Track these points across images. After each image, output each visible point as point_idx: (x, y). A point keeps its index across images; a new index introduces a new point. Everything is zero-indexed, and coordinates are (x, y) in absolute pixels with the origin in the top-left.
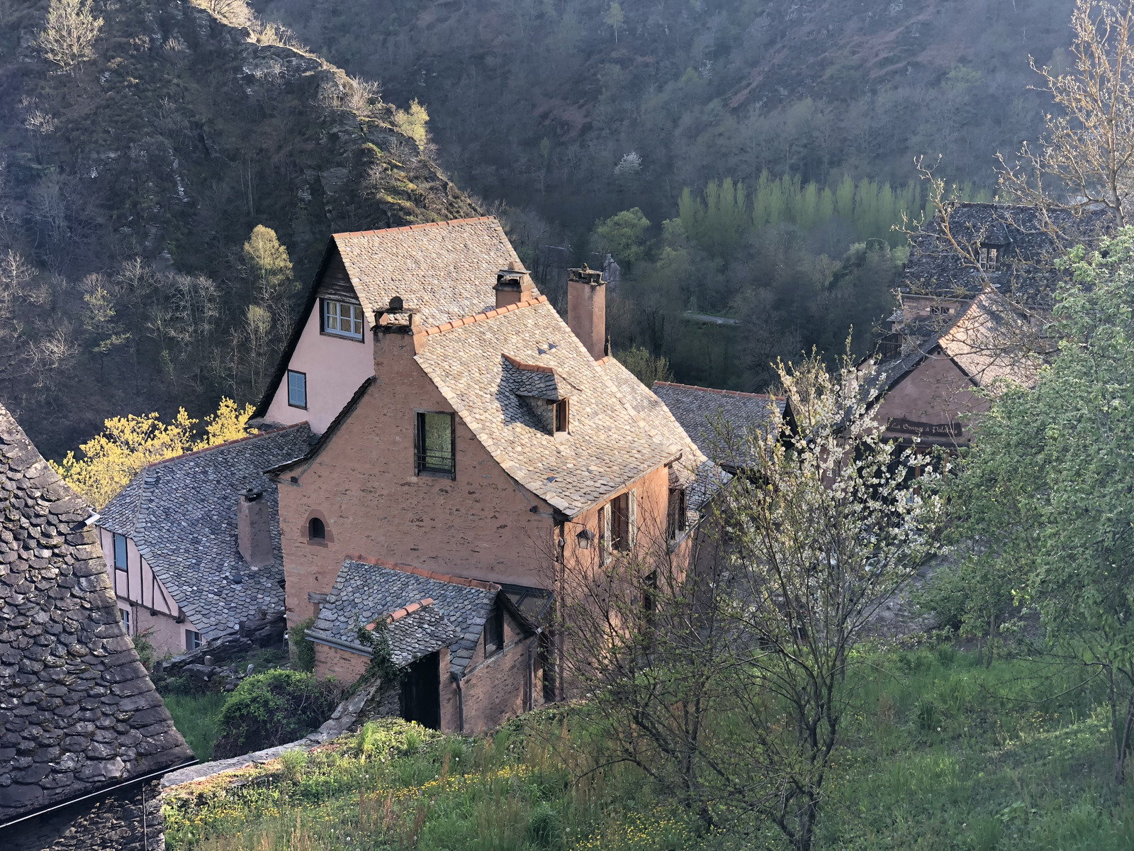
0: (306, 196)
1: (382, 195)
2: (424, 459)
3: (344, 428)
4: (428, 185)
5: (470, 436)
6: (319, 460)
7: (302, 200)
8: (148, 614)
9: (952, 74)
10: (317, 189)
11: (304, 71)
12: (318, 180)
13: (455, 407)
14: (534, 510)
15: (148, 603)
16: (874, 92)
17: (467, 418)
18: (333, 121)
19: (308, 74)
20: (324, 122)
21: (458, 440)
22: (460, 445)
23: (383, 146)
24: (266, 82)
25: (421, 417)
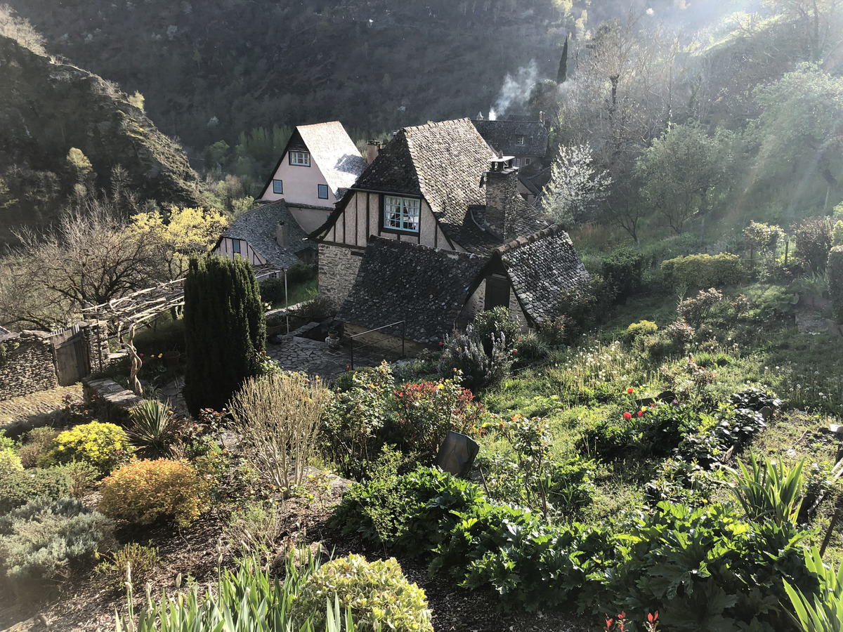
0: (91, 134)
1: (129, 133)
4: (149, 129)
7: (90, 136)
9: (346, 84)
10: (96, 131)
11: (82, 77)
12: (96, 127)
16: (315, 91)
18: (100, 101)
19: (84, 78)
20: (96, 100)
23: (126, 112)
24: (63, 82)
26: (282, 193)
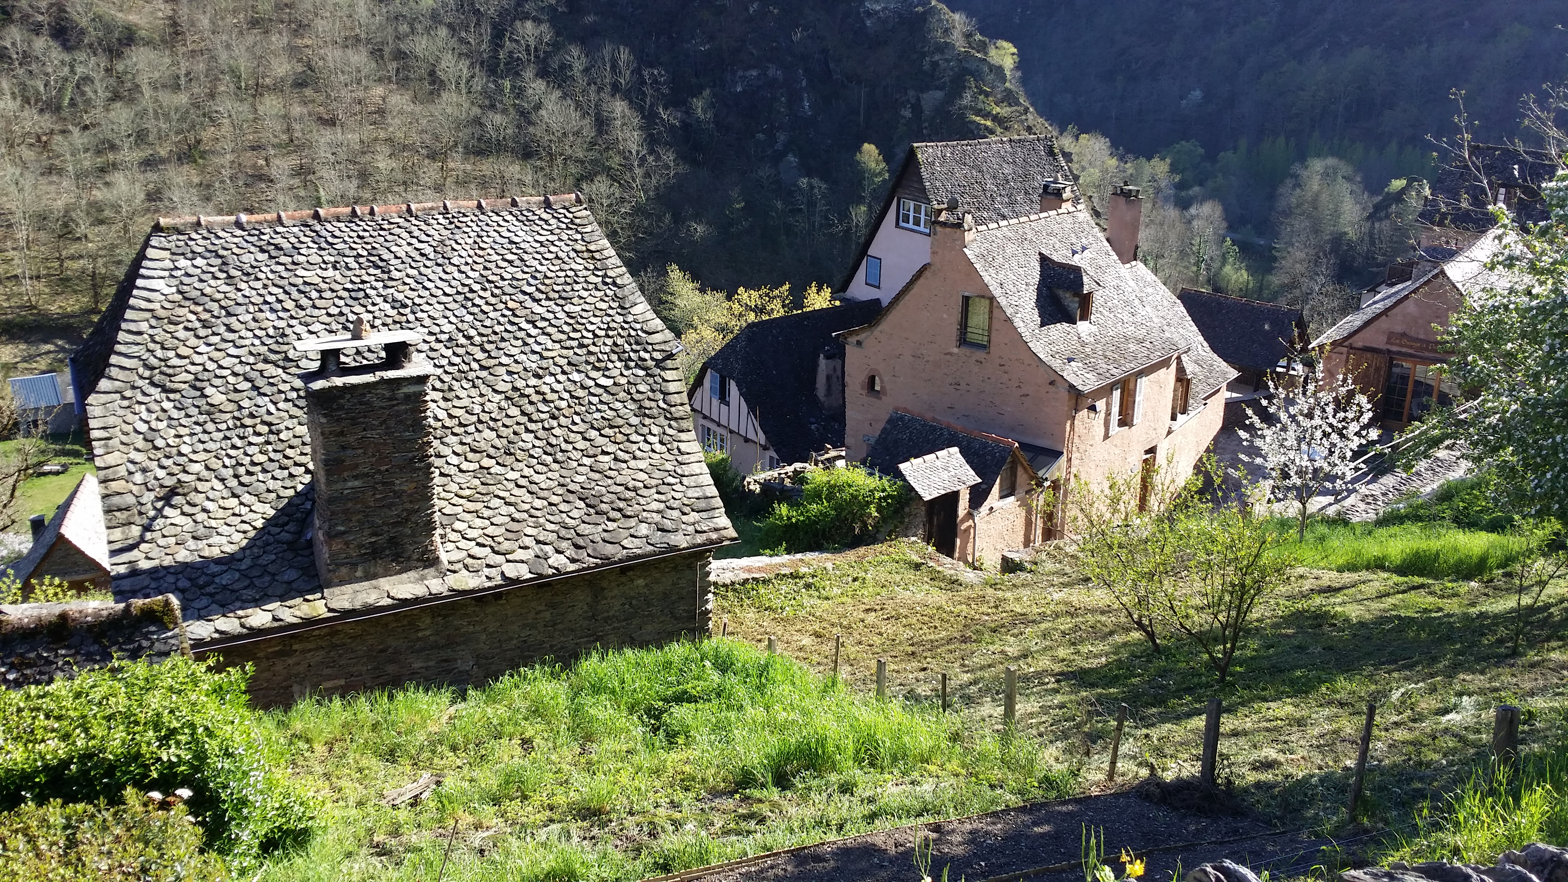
0: (908, 114)
1: (970, 116)
2: (965, 333)
3: (902, 303)
5: (1003, 317)
6: (880, 328)
7: (904, 117)
8: (742, 439)
10: (917, 109)
12: (918, 100)
13: (994, 293)
14: (1052, 383)
15: (743, 433)
17: (1003, 301)
18: (936, 51)
20: (928, 51)
21: (994, 321)
22: (996, 325)
25: (966, 300)
26: (879, 287)
